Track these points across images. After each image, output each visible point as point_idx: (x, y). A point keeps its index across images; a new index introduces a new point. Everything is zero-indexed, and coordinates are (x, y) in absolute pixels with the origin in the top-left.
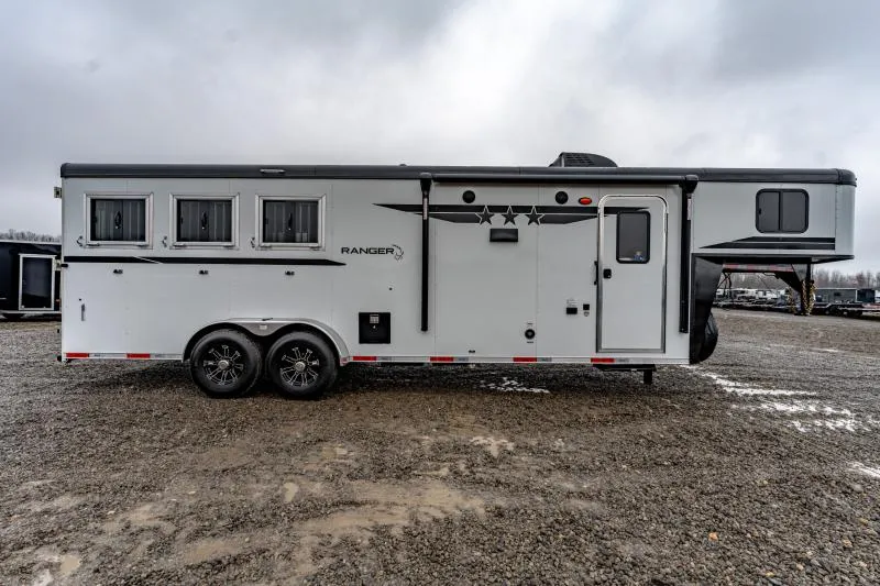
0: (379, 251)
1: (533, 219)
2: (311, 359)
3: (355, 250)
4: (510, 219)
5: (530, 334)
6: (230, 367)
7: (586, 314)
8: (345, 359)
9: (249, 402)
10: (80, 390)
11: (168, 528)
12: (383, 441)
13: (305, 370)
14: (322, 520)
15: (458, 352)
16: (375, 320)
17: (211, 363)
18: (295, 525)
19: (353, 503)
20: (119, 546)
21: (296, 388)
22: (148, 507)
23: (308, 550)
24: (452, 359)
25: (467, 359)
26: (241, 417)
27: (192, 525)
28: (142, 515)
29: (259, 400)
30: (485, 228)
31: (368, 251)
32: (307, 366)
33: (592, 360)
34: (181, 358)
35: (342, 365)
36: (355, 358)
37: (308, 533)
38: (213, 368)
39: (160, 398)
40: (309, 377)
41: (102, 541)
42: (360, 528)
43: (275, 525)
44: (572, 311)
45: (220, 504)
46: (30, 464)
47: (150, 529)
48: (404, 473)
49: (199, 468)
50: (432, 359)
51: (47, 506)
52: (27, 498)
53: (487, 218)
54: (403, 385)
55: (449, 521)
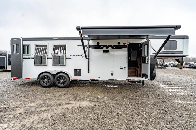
0: (79, 56)
1: (113, 48)
2: (64, 79)
3: (73, 56)
4: (107, 48)
5: (112, 74)
6: (47, 81)
7: (125, 69)
8: (71, 79)
9: (51, 88)
10: (16, 86)
11: (37, 106)
12: (77, 95)
13: (63, 82)
14: (63, 106)
15: (96, 78)
16: (78, 71)
17: (43, 80)
18: (58, 106)
19: (69, 104)
20: (29, 108)
21: (61, 85)
22: (33, 103)
23: (60, 109)
24: (95, 79)
25: (98, 79)
26: (49, 91)
27: (41, 106)
28: (32, 105)
29: (53, 88)
30: (102, 50)
31: (76, 56)
32: (63, 81)
33: (126, 79)
34: (37, 79)
35: (70, 80)
36: (74, 79)
37: (60, 107)
38: (44, 81)
39: (32, 88)
40: (64, 83)
41: (26, 107)
42: (70, 107)
43: (55, 106)
44: (121, 68)
45: (45, 103)
46: (11, 97)
47: (33, 106)
48: (80, 100)
49: (41, 98)
50: (90, 79)
51: (16, 103)
52: (12, 102)
53: (102, 48)
54: (85, 85)
55: (86, 106)
